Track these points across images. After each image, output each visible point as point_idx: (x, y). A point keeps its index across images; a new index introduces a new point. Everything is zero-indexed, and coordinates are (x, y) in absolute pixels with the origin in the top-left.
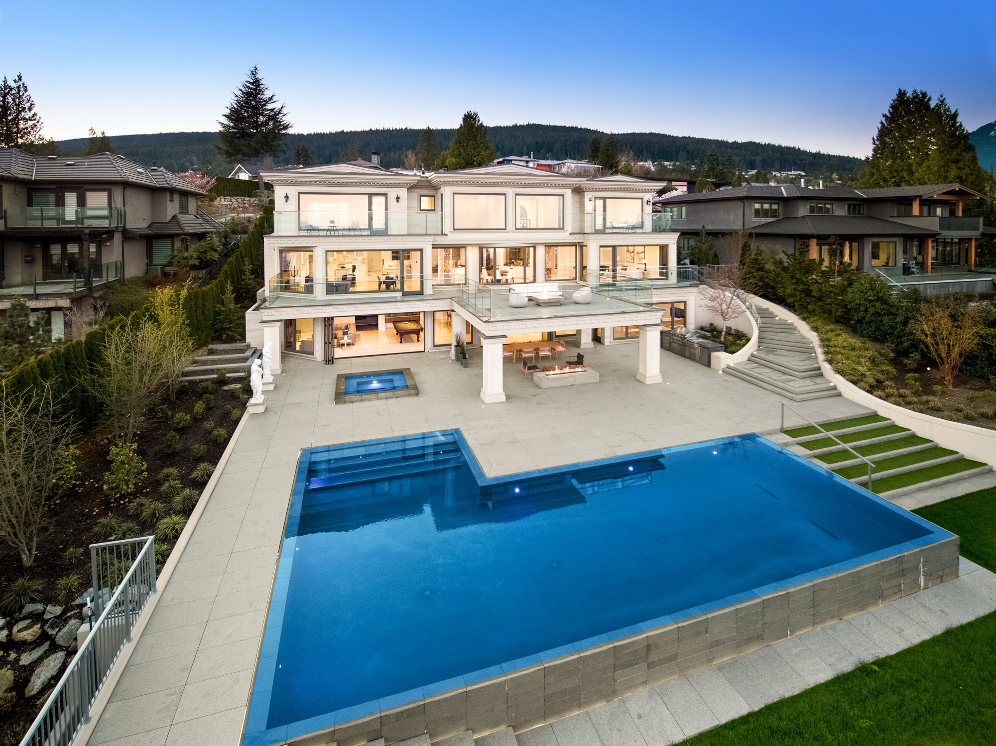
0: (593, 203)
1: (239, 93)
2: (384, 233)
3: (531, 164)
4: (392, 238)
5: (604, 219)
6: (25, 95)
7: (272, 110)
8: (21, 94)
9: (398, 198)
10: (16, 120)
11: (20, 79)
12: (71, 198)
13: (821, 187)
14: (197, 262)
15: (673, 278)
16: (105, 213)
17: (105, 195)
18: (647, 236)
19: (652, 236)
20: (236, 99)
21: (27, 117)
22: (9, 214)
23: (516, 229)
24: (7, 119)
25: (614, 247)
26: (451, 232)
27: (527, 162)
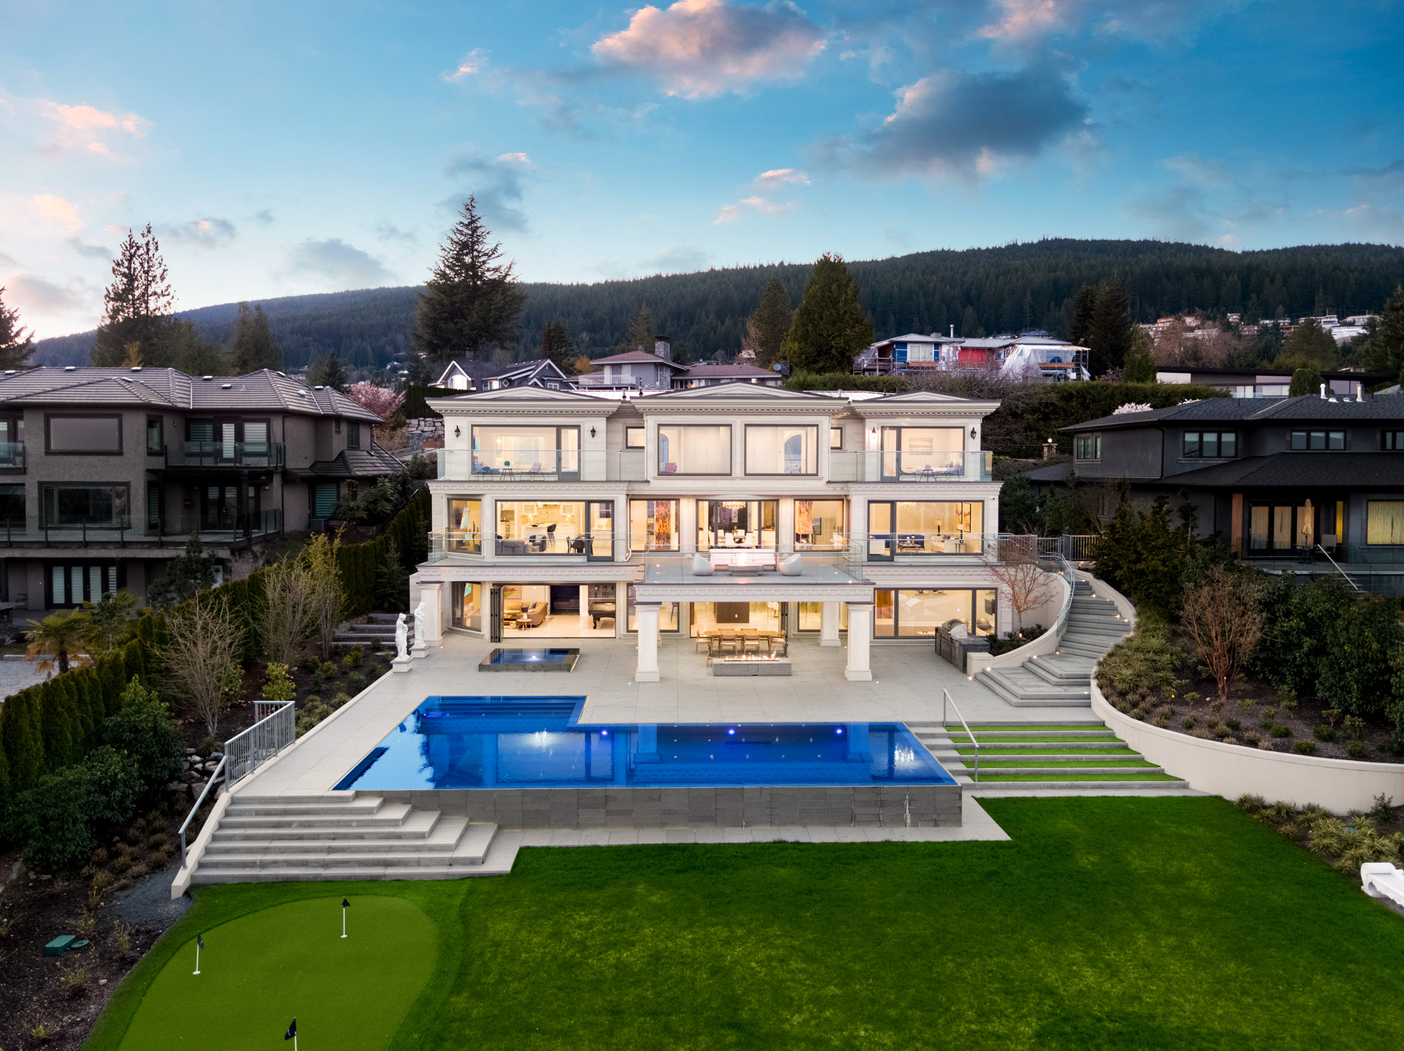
0: (878, 435)
1: (447, 244)
2: (574, 478)
3: (945, 349)
4: (588, 486)
5: (898, 460)
6: (156, 256)
7: (496, 270)
8: (151, 255)
9: (593, 431)
10: (144, 297)
11: (151, 233)
12: (229, 430)
15: (992, 553)
16: (263, 449)
17: (262, 426)
19: (975, 487)
20: (445, 255)
21: (159, 291)
22: (169, 450)
23: (746, 475)
24: (133, 296)
25: (893, 503)
26: (654, 478)
27: (938, 345)
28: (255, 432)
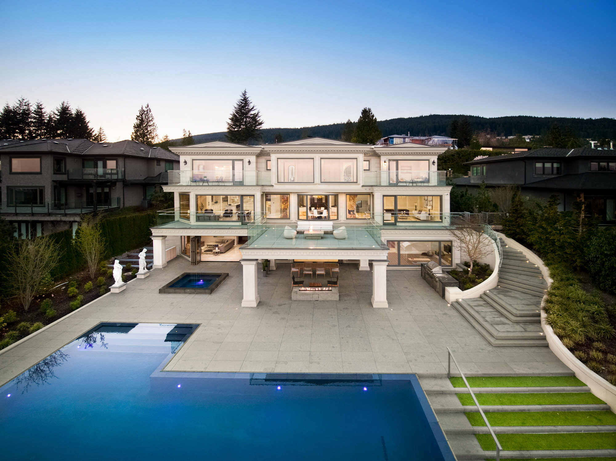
0: (387, 164)
1: (236, 106)
3: (407, 140)
4: (246, 188)
5: (397, 175)
6: (150, 114)
7: (253, 115)
8: (148, 114)
9: (250, 162)
11: (148, 107)
12: (100, 164)
13: (612, 148)
14: (163, 199)
15: (447, 222)
16: (115, 171)
17: (114, 162)
18: (434, 188)
19: (438, 188)
20: (235, 109)
22: (70, 172)
23: (321, 182)
25: (395, 196)
26: (276, 184)
27: (404, 138)
28: (112, 164)
